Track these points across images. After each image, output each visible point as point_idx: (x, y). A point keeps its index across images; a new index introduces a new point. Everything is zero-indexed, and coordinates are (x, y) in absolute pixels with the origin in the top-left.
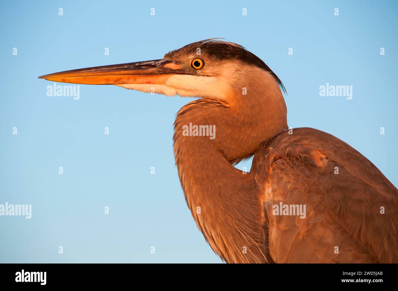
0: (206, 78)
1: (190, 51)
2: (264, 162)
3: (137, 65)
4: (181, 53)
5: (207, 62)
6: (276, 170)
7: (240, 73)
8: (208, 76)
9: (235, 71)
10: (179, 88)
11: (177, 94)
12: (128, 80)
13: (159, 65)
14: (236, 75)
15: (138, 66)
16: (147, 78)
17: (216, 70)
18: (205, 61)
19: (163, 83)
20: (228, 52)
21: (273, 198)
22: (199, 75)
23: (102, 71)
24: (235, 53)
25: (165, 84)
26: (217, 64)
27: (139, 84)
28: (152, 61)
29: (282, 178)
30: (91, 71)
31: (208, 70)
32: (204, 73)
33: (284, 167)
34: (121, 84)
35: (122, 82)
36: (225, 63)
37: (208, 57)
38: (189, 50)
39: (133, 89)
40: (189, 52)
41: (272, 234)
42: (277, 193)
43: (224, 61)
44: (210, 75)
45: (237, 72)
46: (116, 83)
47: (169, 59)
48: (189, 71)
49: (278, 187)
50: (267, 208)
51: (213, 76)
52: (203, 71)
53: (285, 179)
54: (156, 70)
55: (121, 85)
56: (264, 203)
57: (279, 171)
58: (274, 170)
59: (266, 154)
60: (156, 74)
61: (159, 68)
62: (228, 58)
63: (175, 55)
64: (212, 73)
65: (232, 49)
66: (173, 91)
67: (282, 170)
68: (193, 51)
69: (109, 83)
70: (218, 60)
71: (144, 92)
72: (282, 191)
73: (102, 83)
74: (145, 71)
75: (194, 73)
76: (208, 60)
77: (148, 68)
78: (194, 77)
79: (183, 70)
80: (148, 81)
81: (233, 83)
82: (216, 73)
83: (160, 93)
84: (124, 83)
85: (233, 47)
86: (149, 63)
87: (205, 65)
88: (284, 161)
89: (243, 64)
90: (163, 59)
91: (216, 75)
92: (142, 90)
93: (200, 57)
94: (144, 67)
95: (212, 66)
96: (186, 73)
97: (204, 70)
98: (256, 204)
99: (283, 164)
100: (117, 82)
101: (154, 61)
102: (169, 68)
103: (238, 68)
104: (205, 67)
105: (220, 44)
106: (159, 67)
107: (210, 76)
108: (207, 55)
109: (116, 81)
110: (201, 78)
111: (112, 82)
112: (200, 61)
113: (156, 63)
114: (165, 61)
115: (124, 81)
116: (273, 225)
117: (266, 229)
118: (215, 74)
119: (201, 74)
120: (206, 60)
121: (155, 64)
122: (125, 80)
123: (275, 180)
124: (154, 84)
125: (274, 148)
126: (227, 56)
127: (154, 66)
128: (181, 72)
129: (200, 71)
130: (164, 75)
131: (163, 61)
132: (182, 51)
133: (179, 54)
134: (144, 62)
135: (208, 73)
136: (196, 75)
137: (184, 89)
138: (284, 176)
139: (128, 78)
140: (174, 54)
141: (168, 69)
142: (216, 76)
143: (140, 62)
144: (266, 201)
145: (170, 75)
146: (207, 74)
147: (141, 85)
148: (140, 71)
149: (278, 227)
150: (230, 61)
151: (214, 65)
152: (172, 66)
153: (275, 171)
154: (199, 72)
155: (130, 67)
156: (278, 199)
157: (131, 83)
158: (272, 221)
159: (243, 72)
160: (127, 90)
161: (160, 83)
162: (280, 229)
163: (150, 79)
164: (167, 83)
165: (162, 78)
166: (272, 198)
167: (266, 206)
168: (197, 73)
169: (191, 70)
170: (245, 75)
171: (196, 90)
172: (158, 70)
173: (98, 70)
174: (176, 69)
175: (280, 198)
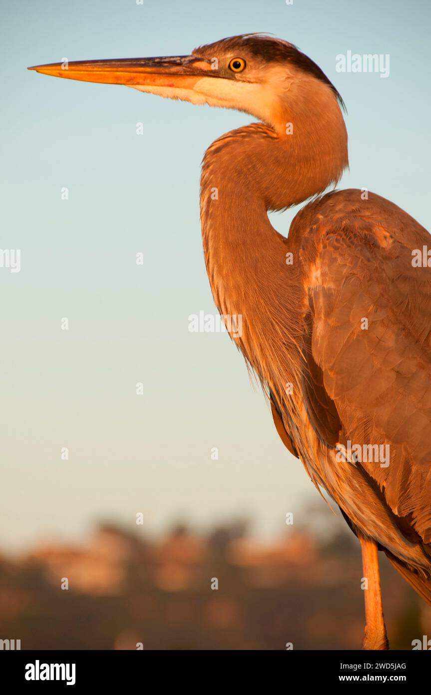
0: (247, 84)
1: (229, 47)
2: (312, 235)
3: (156, 60)
4: (216, 49)
5: (250, 64)
6: (328, 247)
7: (292, 81)
8: (249, 82)
9: (285, 78)
10: (210, 96)
11: (207, 102)
12: (144, 80)
13: (186, 62)
14: (287, 84)
15: (158, 63)
16: (170, 79)
17: (261, 74)
18: (247, 62)
19: (190, 87)
20: (278, 52)
21: (323, 284)
22: (238, 81)
23: (111, 66)
24: (287, 54)
25: (192, 89)
26: (263, 66)
27: (158, 86)
28: (176, 57)
29: (335, 260)
30: (97, 65)
31: (251, 74)
32: (246, 78)
33: (339, 245)
34: (135, 84)
35: (136, 83)
36: (273, 67)
37: (252, 57)
38: (227, 46)
39: (149, 92)
40: (227, 48)
41: (318, 329)
42: (327, 278)
43: (271, 64)
44: (252, 80)
45: (289, 80)
46: (128, 83)
47: (199, 56)
48: (225, 74)
49: (329, 270)
50: (313, 295)
51: (256, 82)
52: (244, 76)
53: (340, 260)
54: (182, 70)
55: (134, 86)
56: (309, 289)
57: (332, 249)
58: (325, 247)
59: (315, 224)
60: (181, 75)
61: (186, 67)
62: (277, 61)
63: (209, 52)
64: (255, 78)
65: (283, 49)
66: (203, 98)
67: (336, 248)
68: (232, 47)
69: (119, 82)
70: (264, 62)
71: (164, 97)
72: (334, 277)
73: (111, 82)
74: (167, 71)
75: (231, 77)
76: (251, 61)
77: (172, 66)
78: (231, 82)
79: (218, 72)
80: (170, 83)
81: (280, 95)
82: (261, 79)
83: (185, 100)
84: (138, 84)
85: (285, 46)
86: (172, 59)
87: (247, 67)
88: (339, 237)
89: (297, 70)
90: (192, 56)
91: (260, 81)
92: (161, 95)
93: (241, 57)
94: (166, 65)
95: (255, 69)
96: (220, 76)
97: (244, 74)
98: (298, 290)
99: (337, 240)
100: (129, 82)
101: (179, 57)
102: (199, 68)
103: (290, 74)
104: (246, 70)
105: (268, 41)
106: (186, 66)
107: (252, 83)
108: (250, 54)
109: (128, 81)
110: (240, 84)
111: (123, 81)
112: (242, 65)
113: (183, 60)
114: (193, 58)
115: (138, 81)
116: (320, 318)
117: (309, 319)
118: (259, 80)
119: (241, 79)
120: (249, 61)
121: (181, 62)
122: (141, 81)
123: (326, 261)
124: (178, 87)
125: (326, 217)
126: (276, 57)
127: (180, 64)
128: (215, 74)
129: (239, 75)
130: (192, 77)
131: (191, 58)
132: (217, 46)
133: (214, 50)
134: (166, 58)
135: (250, 78)
136: (233, 80)
137: (217, 97)
138: (338, 257)
139: (145, 78)
140: (206, 50)
141: (197, 69)
142: (260, 83)
143: (161, 58)
144: (312, 286)
145: (199, 78)
146: (248, 79)
147: (162, 88)
148: (161, 70)
149: (326, 321)
150: (279, 64)
151: (259, 67)
152: (202, 65)
153: (325, 250)
154: (238, 76)
155: (148, 63)
156: (328, 286)
157: (148, 85)
158: (319, 314)
159: (297, 81)
160: (142, 93)
161: (185, 87)
162: (329, 325)
163: (173, 80)
164: (194, 88)
165: (189, 80)
166: (321, 284)
167: (312, 293)
168: (235, 78)
169: (227, 73)
170: (299, 86)
171: (232, 100)
172: (184, 69)
173: (106, 64)
174: (208, 71)
175: (332, 285)
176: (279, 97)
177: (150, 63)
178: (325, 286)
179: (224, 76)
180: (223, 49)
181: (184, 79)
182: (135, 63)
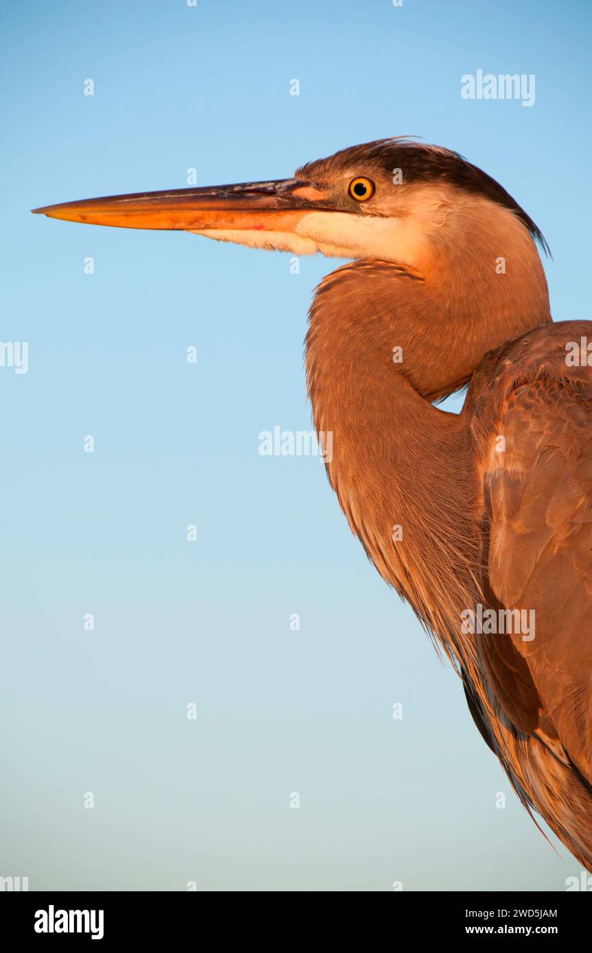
0: (378, 219)
1: (348, 162)
2: (492, 391)
3: (236, 189)
4: (328, 166)
5: (381, 186)
6: (515, 406)
7: (449, 210)
8: (382, 216)
9: (437, 206)
10: (324, 242)
11: (319, 250)
12: (216, 221)
13: (282, 190)
14: (441, 217)
15: (238, 192)
16: (257, 218)
17: (399, 202)
18: (377, 184)
19: (290, 229)
20: (426, 166)
21: (505, 466)
22: (365, 214)
23: (163, 201)
24: (442, 167)
25: (294, 232)
26: (402, 190)
27: (240, 229)
28: (268, 182)
29: (525, 425)
30: (141, 201)
31: (384, 203)
32: (376, 209)
33: (532, 401)
34: (203, 229)
35: (203, 226)
36: (418, 189)
37: (385, 175)
38: (344, 161)
39: (226, 240)
40: (346, 163)
41: (497, 539)
42: (512, 456)
43: (416, 185)
44: (386, 213)
45: (444, 209)
46: (191, 227)
47: (303, 179)
48: (344, 205)
49: (516, 441)
50: (490, 485)
51: (393, 216)
52: (373, 206)
53: (532, 426)
54: (276, 201)
55: (201, 231)
56: (485, 475)
57: (522, 409)
58: (511, 406)
59: (497, 375)
60: (275, 209)
61: (281, 197)
62: (425, 179)
63: (316, 171)
64: (392, 209)
65: (434, 160)
66: (311, 245)
67: (528, 407)
68: (353, 161)
69: (178, 226)
70: (405, 183)
71: (250, 247)
72: (523, 452)
73: (163, 227)
74: (252, 204)
75: (354, 210)
76: (383, 183)
77: (259, 197)
78: (354, 217)
79: (332, 203)
80: (258, 224)
81: (432, 233)
82: (400, 210)
83: (283, 250)
84: (207, 227)
85: (439, 155)
86: (261, 186)
87: (377, 192)
88: (534, 389)
89: (457, 192)
90: (292, 179)
91: (400, 214)
92: (245, 243)
93: (366, 176)
94: (251, 195)
95: (390, 195)
96: (338, 208)
97: (373, 203)
98: (468, 480)
99: (531, 395)
100: (194, 225)
101: (273, 182)
102: (303, 198)
103: (445, 199)
104: (376, 197)
105: (411, 149)
106: (281, 195)
107: (387, 217)
108: (381, 171)
109: (191, 223)
110: (368, 219)
111: (183, 225)
112: (367, 185)
113: (277, 187)
114: (295, 182)
115: (207, 223)
116: (500, 522)
117: (486, 529)
118: (397, 211)
119: (369, 211)
120: (380, 183)
121: (275, 189)
122: (211, 222)
123: (512, 427)
124: (271, 230)
125: (515, 362)
126: (424, 174)
127: (272, 193)
128: (328, 206)
129: (366, 205)
130: (291, 212)
131: (291, 183)
132: (330, 161)
133: (325, 168)
134: (251, 184)
135: (383, 210)
136: (358, 213)
137: (332, 243)
138: (530, 420)
139: (217, 218)
140: (314, 168)
141: (299, 199)
142: (399, 216)
143: (244, 185)
144: (490, 471)
145: (303, 213)
146: (380, 212)
147: (244, 231)
148: (241, 203)
149: (509, 527)
150: (428, 184)
151: (396, 192)
152: (308, 193)
153: (512, 410)
154: (364, 206)
155: (222, 194)
156: (513, 468)
157: (223, 228)
158: (499, 514)
159: (456, 209)
160: (216, 241)
161: (282, 230)
162: (513, 532)
163: (262, 219)
164: (297, 230)
165: (288, 218)
166: (502, 466)
167: (490, 480)
168: (360, 209)
169: (347, 202)
170: (460, 216)
171: (356, 246)
172: (279, 201)
173: (156, 199)
174: (317, 201)
175: (518, 467)
176: (429, 236)
177: (226, 194)
178: (509, 469)
179: (343, 208)
180: (339, 166)
181: (280, 216)
182: (201, 194)
